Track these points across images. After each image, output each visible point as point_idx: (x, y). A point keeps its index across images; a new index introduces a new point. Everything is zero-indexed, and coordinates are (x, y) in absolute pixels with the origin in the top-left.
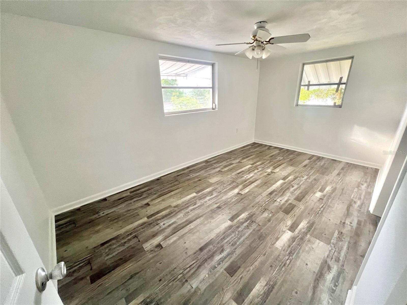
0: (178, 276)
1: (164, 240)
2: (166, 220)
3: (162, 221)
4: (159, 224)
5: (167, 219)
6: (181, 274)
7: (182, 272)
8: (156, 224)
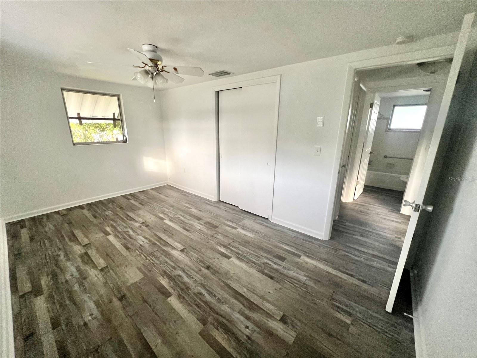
0: (304, 291)
1: (273, 317)
2: (237, 328)
3: (240, 333)
4: (247, 336)
5: (235, 326)
6: (301, 289)
7: (299, 288)
8: (249, 341)
